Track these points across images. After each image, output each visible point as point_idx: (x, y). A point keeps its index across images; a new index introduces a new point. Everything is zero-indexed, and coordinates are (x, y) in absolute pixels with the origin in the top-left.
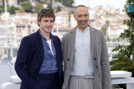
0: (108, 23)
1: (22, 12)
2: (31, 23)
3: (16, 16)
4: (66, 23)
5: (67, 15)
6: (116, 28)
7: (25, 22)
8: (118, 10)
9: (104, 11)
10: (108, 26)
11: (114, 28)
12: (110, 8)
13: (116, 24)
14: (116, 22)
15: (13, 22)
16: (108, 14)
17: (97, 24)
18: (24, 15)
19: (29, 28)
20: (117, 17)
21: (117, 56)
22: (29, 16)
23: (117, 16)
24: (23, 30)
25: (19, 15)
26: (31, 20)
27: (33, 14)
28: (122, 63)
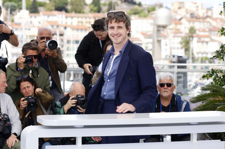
0: (192, 31)
1: (51, 10)
2: (65, 28)
3: (40, 16)
6: (207, 39)
7: (55, 27)
8: (209, 9)
9: (187, 11)
10: (192, 37)
11: (202, 39)
12: (197, 7)
13: (207, 34)
14: (207, 30)
15: (34, 26)
16: (193, 17)
17: (175, 33)
18: (53, 15)
19: (61, 37)
20: (208, 22)
21: (209, 86)
22: (62, 17)
23: (208, 19)
25: (44, 15)
26: (64, 23)
27: (68, 15)
28: (217, 99)
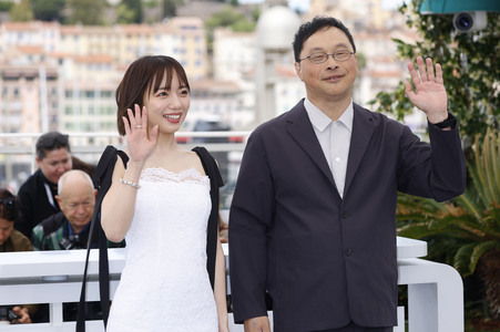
1: (25, 20)
2: (61, 61)
3: (1, 34)
4: (198, 63)
5: (201, 33)
7: (36, 58)
10: (360, 77)
11: (384, 81)
12: (370, 6)
13: (392, 68)
16: (362, 28)
18: (32, 31)
19: (52, 84)
22: (52, 36)
24: (30, 89)
25: (10, 30)
26: (57, 50)
27: (67, 29)
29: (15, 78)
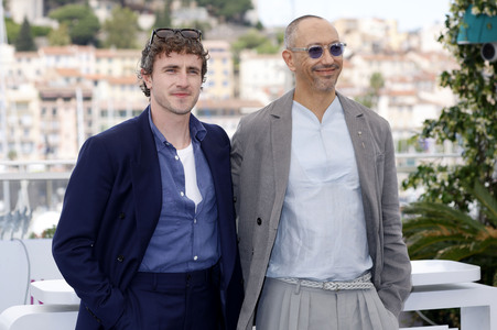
0: (377, 81)
1: (62, 44)
2: (96, 83)
3: (38, 57)
4: (225, 84)
5: (228, 55)
6: (410, 100)
7: (73, 80)
8: (414, 33)
9: (364, 38)
10: (377, 95)
11: (400, 100)
12: (387, 29)
13: (409, 87)
14: (410, 78)
15: (26, 81)
16: (379, 51)
18: (68, 55)
19: (88, 104)
20: (411, 61)
21: (419, 204)
22: (88, 59)
23: (412, 56)
24: (67, 109)
25: (48, 54)
26: (93, 73)
27: (102, 53)
28: (438, 233)
29: (53, 99)
